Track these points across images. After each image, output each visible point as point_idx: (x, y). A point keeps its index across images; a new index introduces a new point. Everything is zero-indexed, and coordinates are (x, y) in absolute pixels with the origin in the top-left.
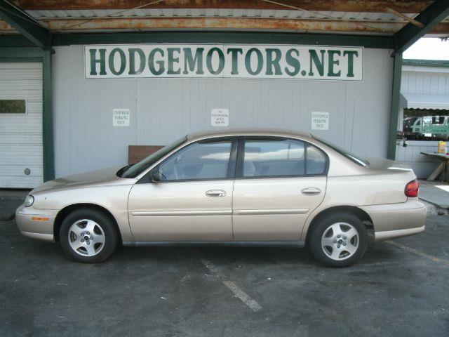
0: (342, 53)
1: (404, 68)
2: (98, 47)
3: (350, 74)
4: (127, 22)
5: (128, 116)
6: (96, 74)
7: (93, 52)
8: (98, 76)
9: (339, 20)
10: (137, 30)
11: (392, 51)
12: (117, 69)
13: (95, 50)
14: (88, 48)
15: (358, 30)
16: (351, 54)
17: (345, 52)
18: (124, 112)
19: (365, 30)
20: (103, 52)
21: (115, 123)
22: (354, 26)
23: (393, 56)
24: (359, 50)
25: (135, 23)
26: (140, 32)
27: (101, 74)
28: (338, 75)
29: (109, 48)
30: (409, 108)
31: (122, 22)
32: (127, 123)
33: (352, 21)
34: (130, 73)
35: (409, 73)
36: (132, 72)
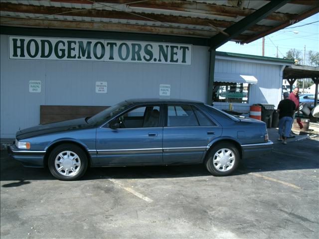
0: (179, 48)
1: (217, 57)
2: (19, 38)
3: (184, 61)
4: (41, 22)
5: (40, 86)
6: (17, 56)
7: (15, 41)
8: (19, 57)
9: (178, 28)
10: (47, 27)
11: (209, 48)
12: (33, 53)
13: (17, 40)
14: (11, 38)
15: (189, 34)
16: (184, 49)
17: (181, 47)
18: (37, 83)
19: (193, 34)
20: (22, 41)
21: (31, 90)
22: (187, 32)
23: (210, 51)
24: (190, 46)
25: (46, 22)
26: (49, 29)
27: (21, 56)
28: (177, 61)
29: (27, 39)
30: (215, 81)
31: (37, 22)
32: (39, 90)
33: (186, 29)
34: (41, 57)
35: (219, 60)
36: (43, 55)
